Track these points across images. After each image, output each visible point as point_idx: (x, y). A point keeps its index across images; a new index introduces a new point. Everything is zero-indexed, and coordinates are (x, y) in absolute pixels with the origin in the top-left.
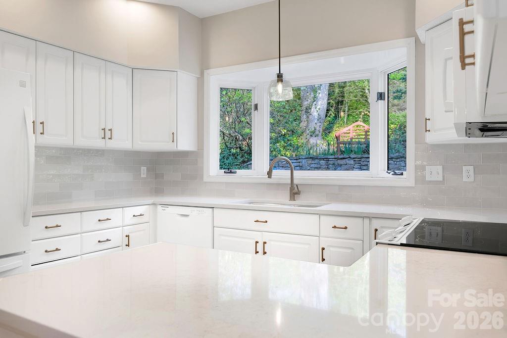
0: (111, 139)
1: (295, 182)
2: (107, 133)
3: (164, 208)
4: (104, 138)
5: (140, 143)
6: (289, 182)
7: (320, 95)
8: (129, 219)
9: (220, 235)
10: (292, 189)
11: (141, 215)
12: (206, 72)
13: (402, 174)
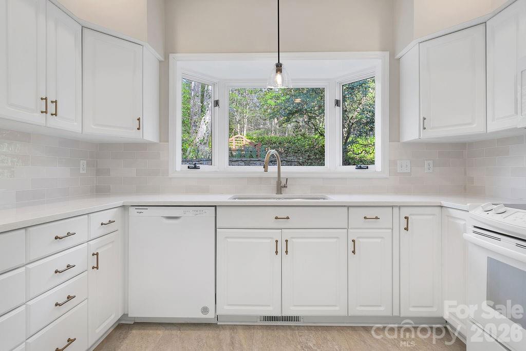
0: (56, 115)
1: (282, 175)
2: (50, 106)
3: (140, 211)
4: (46, 112)
5: (93, 126)
6: (276, 175)
7: (208, 112)
8: (97, 230)
9: (226, 237)
10: (279, 182)
11: (110, 222)
12: (171, 56)
13: (367, 168)
